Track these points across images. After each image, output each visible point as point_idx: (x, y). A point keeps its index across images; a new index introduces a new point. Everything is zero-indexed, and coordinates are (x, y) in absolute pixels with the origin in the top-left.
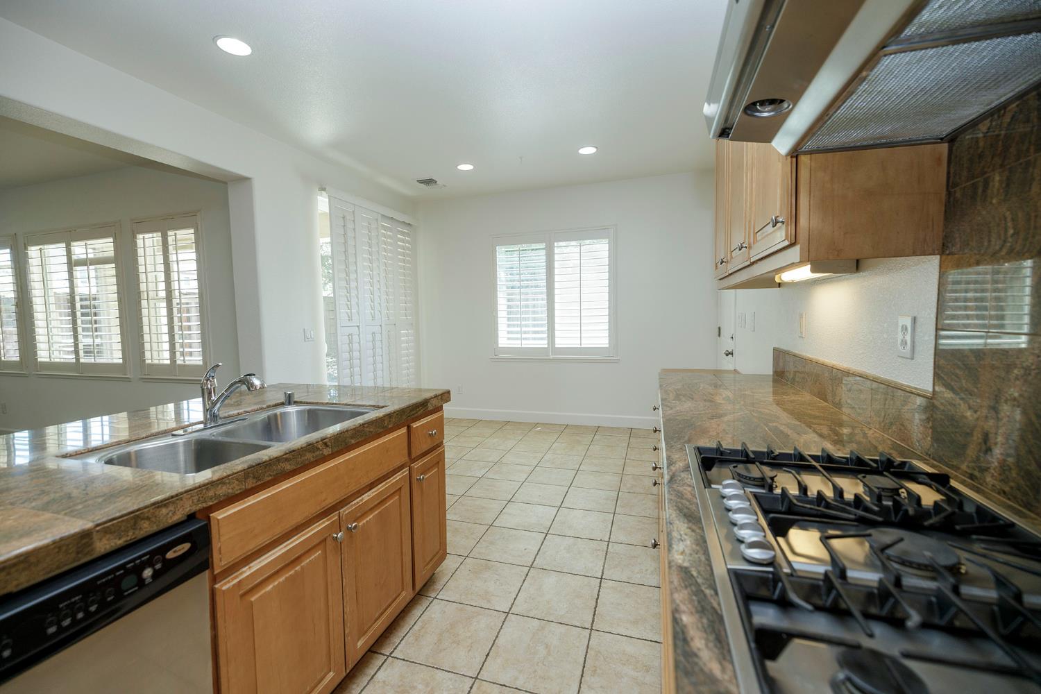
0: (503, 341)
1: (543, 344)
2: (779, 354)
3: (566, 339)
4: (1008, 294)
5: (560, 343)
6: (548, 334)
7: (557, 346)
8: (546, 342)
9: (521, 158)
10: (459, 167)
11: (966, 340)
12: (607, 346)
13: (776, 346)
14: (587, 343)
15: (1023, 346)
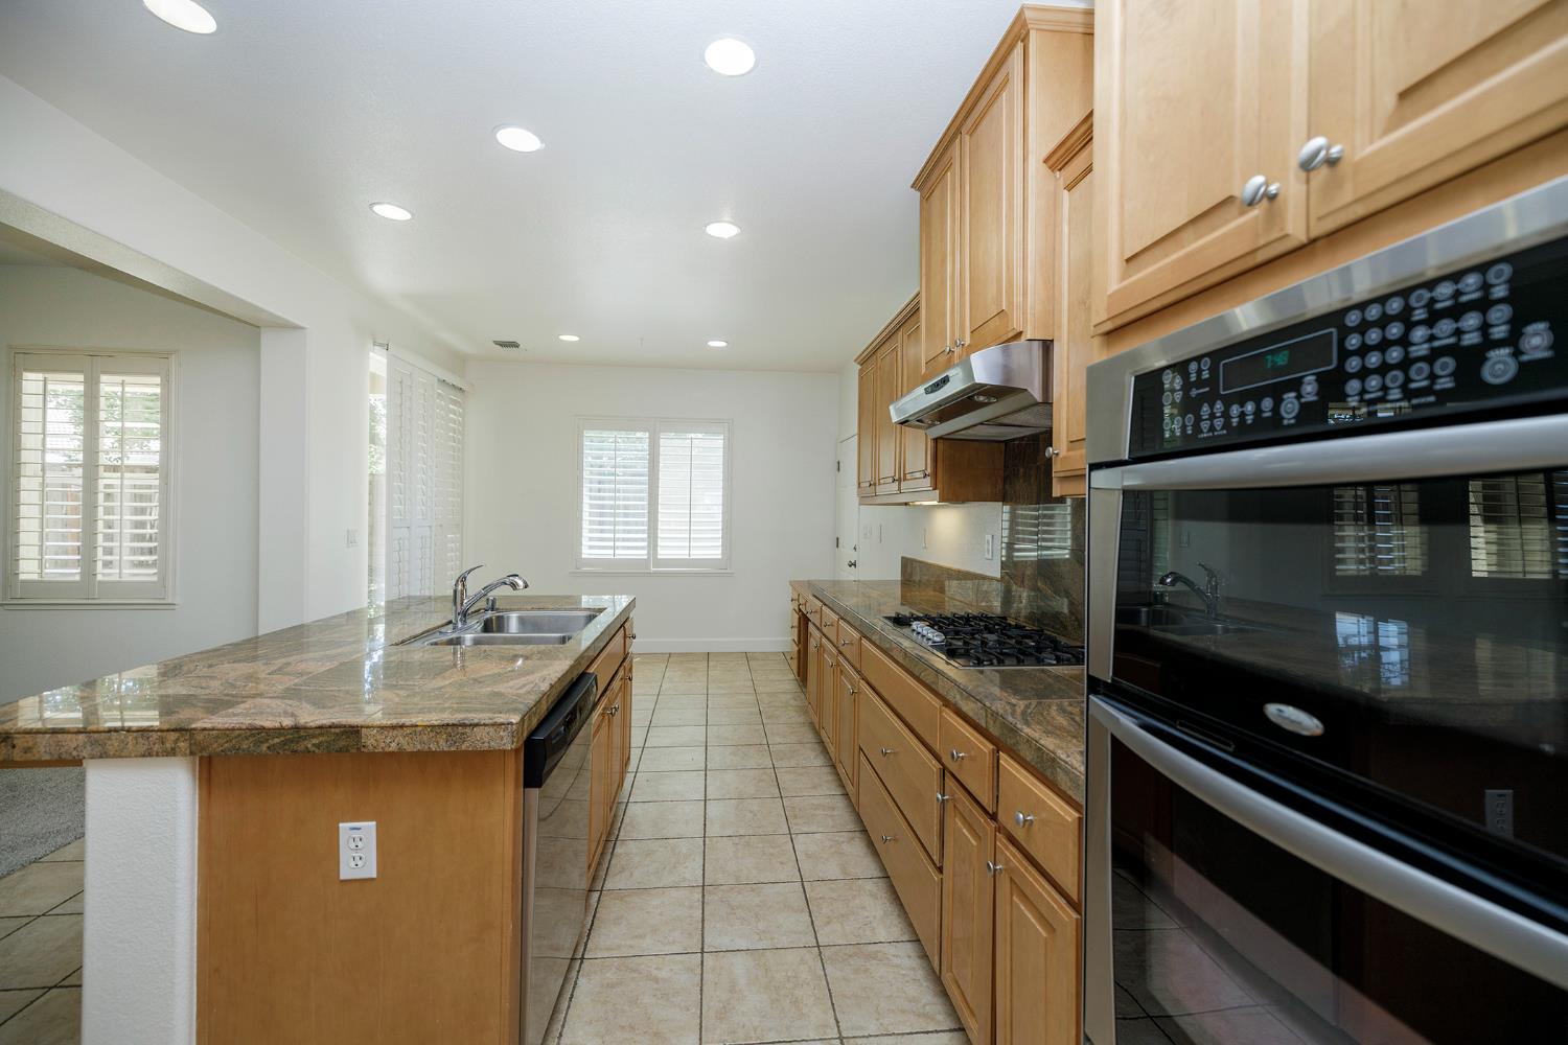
0: (586, 553)
1: (643, 554)
2: (907, 563)
3: (671, 548)
4: (1057, 512)
5: (663, 553)
6: (649, 543)
7: (659, 557)
8: (645, 552)
9: (642, 339)
10: (561, 337)
11: (1028, 553)
12: (720, 557)
13: (904, 555)
14: (697, 554)
15: (1067, 556)
